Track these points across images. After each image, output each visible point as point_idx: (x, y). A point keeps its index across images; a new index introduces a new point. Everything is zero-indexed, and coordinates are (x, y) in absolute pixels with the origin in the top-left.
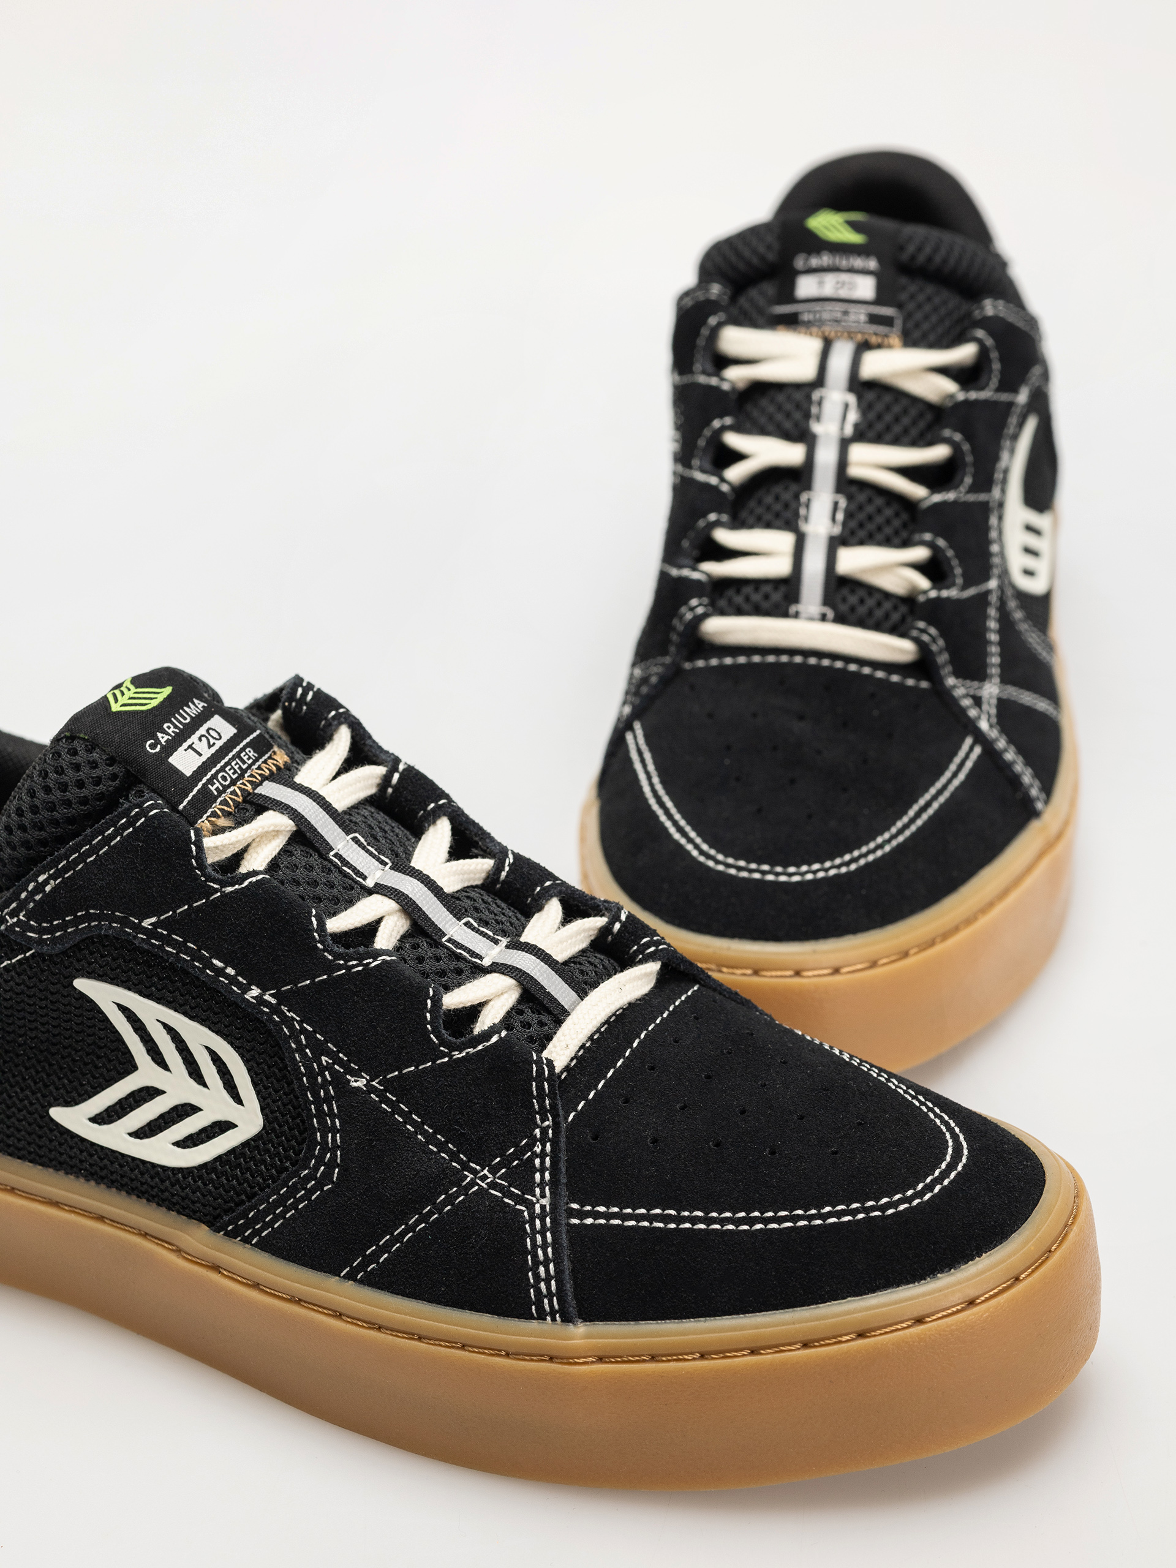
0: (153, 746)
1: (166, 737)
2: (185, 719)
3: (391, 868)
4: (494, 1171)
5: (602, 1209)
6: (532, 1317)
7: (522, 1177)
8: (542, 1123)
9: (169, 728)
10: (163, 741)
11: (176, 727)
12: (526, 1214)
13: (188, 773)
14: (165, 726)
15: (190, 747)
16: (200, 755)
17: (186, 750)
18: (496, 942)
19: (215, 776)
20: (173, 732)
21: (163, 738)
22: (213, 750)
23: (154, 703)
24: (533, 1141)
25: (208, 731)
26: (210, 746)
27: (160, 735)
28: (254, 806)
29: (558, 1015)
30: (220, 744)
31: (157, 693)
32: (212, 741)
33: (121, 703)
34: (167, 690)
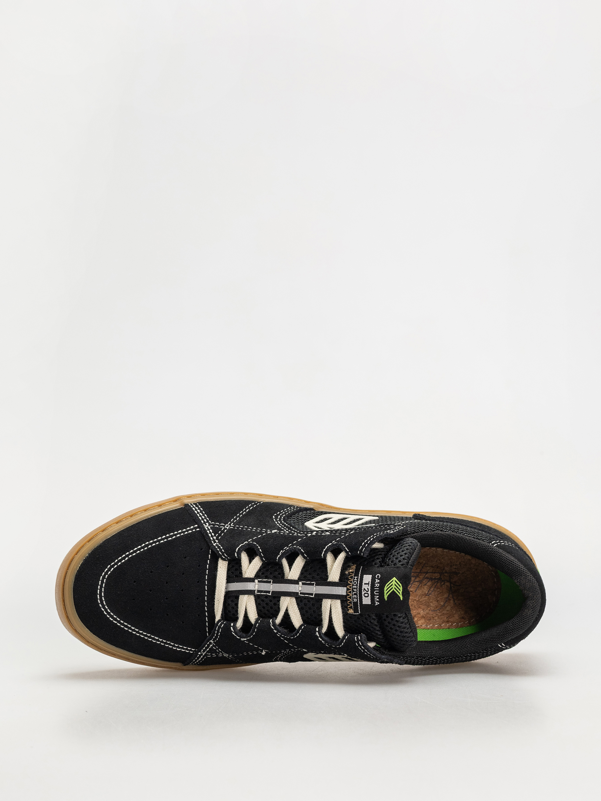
0: (378, 576)
1: (376, 582)
2: (376, 593)
3: (298, 593)
4: (225, 529)
5: (190, 532)
6: (198, 503)
7: (215, 530)
8: (217, 544)
9: (378, 585)
10: (377, 580)
11: (376, 587)
12: (210, 522)
14: (379, 584)
16: (365, 584)
17: (369, 582)
18: (258, 591)
19: (357, 581)
20: (376, 585)
21: (377, 581)
22: (363, 589)
23: (385, 589)
24: (217, 539)
25: (368, 594)
26: (364, 589)
27: (379, 581)
28: (343, 580)
29: (230, 580)
30: (363, 593)
31: (387, 593)
32: (365, 592)
33: (394, 581)
34: (386, 597)
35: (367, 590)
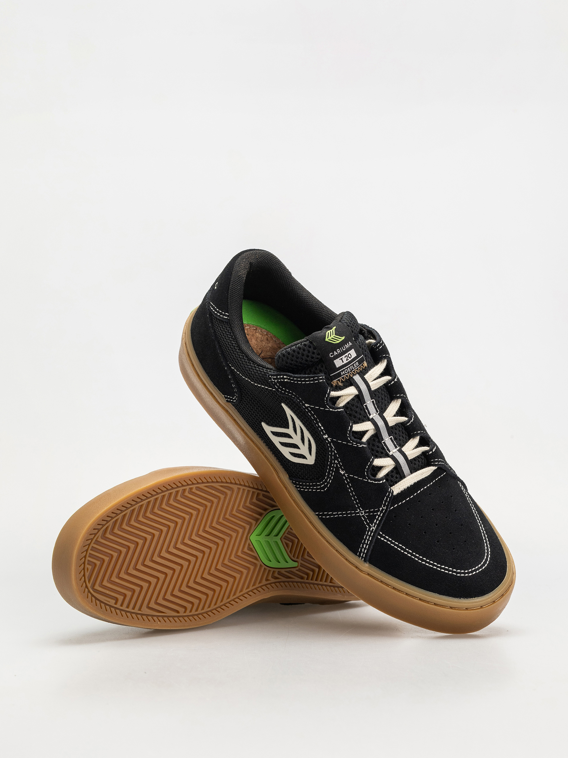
0: (331, 355)
1: (336, 353)
2: (344, 349)
3: (378, 414)
4: (365, 513)
5: (387, 537)
6: (357, 555)
7: (372, 518)
8: (383, 507)
9: (338, 351)
10: (335, 354)
11: (340, 351)
12: (368, 528)
13: (337, 366)
15: (341, 359)
16: (343, 362)
17: (340, 359)
18: (396, 447)
19: (344, 370)
20: (339, 352)
21: (335, 353)
22: (347, 362)
24: (379, 510)
25: (348, 354)
26: (347, 360)
27: (335, 352)
28: (350, 382)
29: (402, 476)
30: (350, 359)
31: (340, 339)
32: (348, 358)
33: (329, 339)
34: (343, 338)
35: (346, 357)
